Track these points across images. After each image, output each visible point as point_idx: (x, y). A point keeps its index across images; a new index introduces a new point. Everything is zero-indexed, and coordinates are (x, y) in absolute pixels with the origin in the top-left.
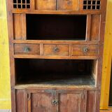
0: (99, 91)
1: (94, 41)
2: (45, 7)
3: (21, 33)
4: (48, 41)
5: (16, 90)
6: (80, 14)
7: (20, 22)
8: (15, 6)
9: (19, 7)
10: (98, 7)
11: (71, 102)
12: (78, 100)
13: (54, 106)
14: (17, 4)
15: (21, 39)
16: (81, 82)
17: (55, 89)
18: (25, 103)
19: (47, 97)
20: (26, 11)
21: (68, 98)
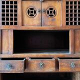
3: (8, 47)
6: (63, 29)
8: (3, 23)
9: (8, 24)
14: (5, 21)
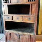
11: (24, 39)
12: (27, 38)
17: (18, 33)
21: (23, 37)
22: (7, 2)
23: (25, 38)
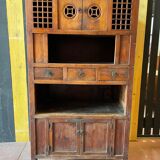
0: (129, 119)
1: (123, 65)
2: (69, 26)
3: (43, 55)
4: (73, 65)
5: (36, 120)
7: (41, 43)
8: (35, 26)
9: (40, 26)
10: (128, 27)
12: (105, 130)
13: (79, 137)
15: (42, 62)
16: (108, 110)
17: (80, 118)
18: (46, 134)
19: (71, 127)
20: (48, 31)
21: (94, 128)
22: (45, 26)
23: (99, 130)
